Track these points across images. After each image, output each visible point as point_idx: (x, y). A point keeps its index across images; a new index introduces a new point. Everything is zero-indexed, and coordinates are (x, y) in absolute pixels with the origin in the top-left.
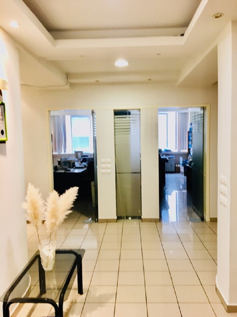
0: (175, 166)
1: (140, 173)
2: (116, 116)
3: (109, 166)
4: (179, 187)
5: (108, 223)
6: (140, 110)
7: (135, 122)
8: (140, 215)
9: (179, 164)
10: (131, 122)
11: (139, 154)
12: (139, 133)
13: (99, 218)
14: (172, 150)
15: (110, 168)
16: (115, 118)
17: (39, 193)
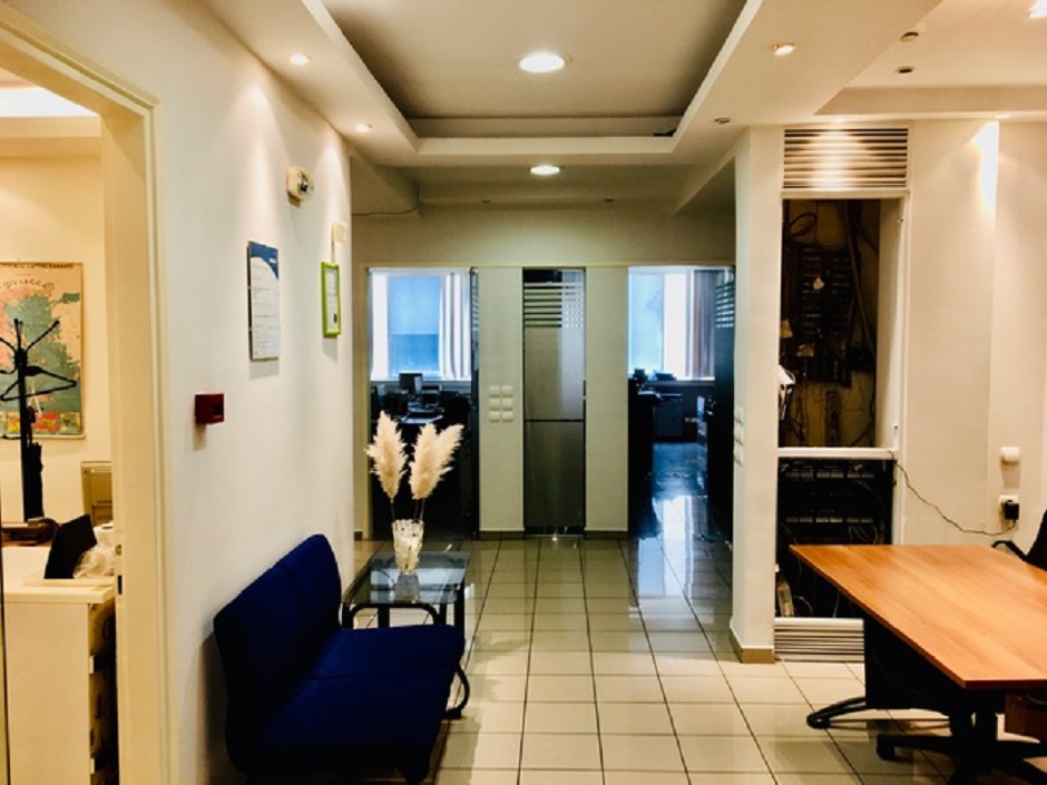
0: (684, 420)
1: (584, 420)
2: (526, 285)
3: (508, 402)
4: (696, 481)
5: (504, 542)
6: (584, 269)
7: (573, 297)
8: (582, 524)
9: (696, 416)
10: (563, 297)
11: (581, 383)
12: (582, 326)
13: (483, 528)
14: (674, 376)
15: (510, 409)
16: (524, 288)
17: (398, 429)
